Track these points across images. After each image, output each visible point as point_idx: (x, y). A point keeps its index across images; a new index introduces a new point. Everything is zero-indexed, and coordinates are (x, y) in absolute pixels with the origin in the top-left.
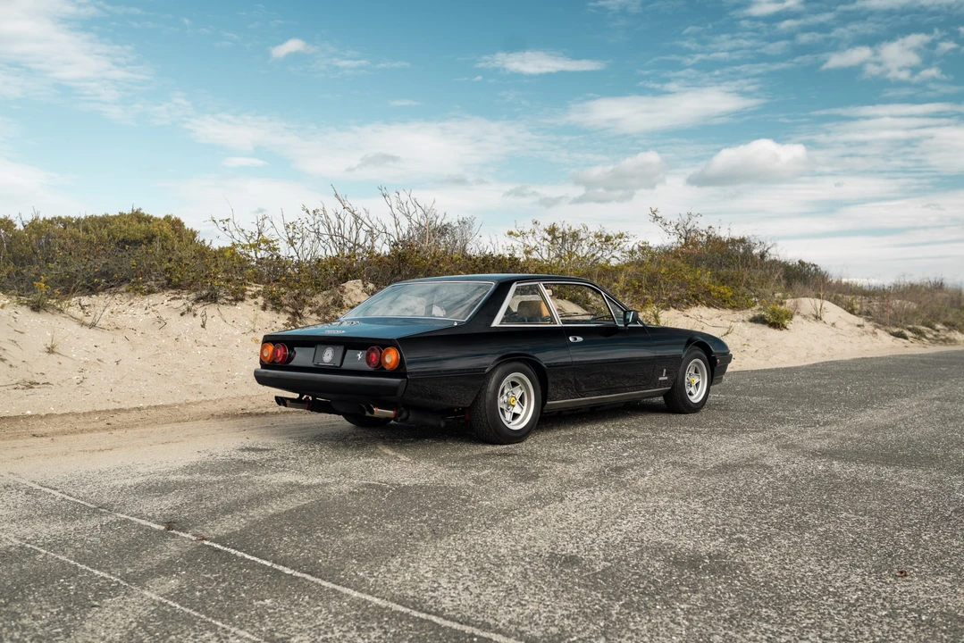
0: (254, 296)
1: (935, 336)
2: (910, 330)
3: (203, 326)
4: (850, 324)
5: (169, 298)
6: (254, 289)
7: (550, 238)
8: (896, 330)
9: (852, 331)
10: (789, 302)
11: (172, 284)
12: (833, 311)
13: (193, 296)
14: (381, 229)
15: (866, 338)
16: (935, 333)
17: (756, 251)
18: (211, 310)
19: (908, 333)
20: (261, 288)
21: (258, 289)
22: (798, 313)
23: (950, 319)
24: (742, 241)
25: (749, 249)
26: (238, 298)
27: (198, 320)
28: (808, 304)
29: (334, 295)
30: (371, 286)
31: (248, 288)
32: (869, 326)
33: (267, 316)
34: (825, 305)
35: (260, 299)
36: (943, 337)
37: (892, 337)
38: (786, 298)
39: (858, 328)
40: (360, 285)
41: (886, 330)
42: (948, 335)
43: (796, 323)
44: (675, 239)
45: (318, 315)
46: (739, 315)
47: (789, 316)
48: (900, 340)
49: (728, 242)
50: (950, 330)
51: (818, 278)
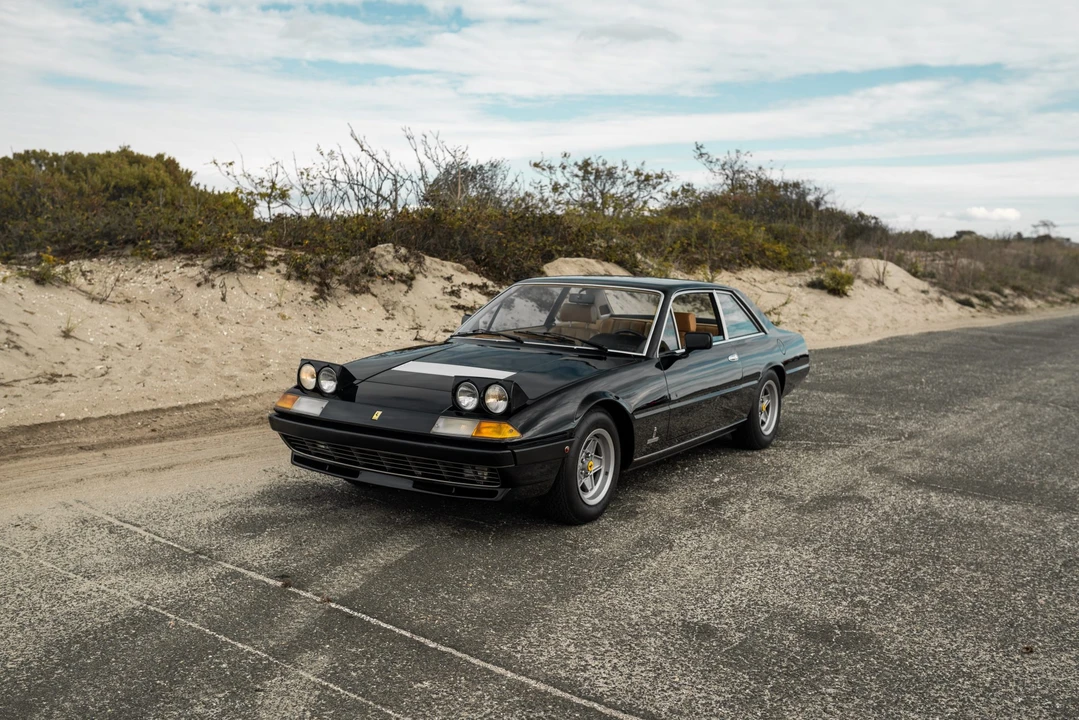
0: (275, 263)
1: (1003, 303)
2: (977, 296)
3: (223, 299)
4: (914, 290)
5: (181, 264)
6: (274, 253)
7: (581, 173)
8: (962, 297)
9: (916, 298)
10: (849, 262)
11: (184, 248)
12: (896, 275)
13: (208, 263)
14: (405, 177)
15: (931, 306)
16: (1003, 299)
17: (810, 198)
18: (231, 280)
19: (975, 300)
20: (282, 252)
21: (279, 253)
22: (859, 277)
23: (1019, 283)
24: (796, 185)
25: (803, 195)
26: (260, 266)
27: (217, 293)
28: (871, 266)
29: (363, 261)
30: (403, 251)
31: (267, 252)
32: (934, 293)
33: (292, 287)
34: (888, 268)
35: (283, 267)
36: (1011, 305)
37: (958, 305)
38: (846, 258)
39: (923, 295)
40: (391, 250)
41: (952, 297)
42: (1016, 302)
43: (857, 289)
44: (720, 179)
45: (348, 285)
46: (795, 278)
47: (850, 281)
48: (967, 308)
49: (780, 187)
50: (1019, 296)
51: (879, 232)
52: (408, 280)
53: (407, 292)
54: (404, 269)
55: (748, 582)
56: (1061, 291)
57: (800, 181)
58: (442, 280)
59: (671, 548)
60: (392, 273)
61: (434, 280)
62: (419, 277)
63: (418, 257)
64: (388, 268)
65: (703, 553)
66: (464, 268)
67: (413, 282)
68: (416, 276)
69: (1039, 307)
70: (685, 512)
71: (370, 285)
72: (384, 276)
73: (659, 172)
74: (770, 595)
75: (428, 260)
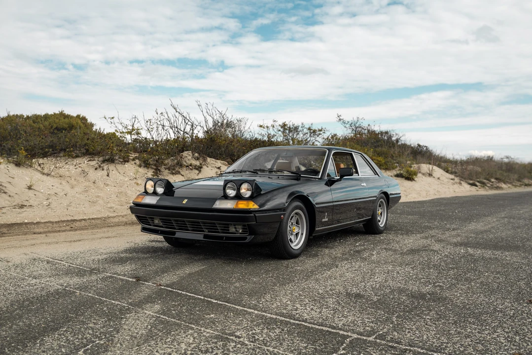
0: (133, 160)
1: (491, 185)
2: (478, 182)
3: (108, 175)
4: (447, 178)
5: (87, 160)
6: (133, 155)
7: (282, 129)
8: (471, 182)
9: (448, 182)
10: (415, 166)
11: (89, 153)
12: (438, 172)
13: (101, 159)
14: (197, 124)
15: (456, 186)
16: (491, 184)
17: (394, 139)
18: (111, 166)
19: (478, 184)
20: (137, 155)
21: (136, 155)
22: (420, 172)
23: (498, 176)
24: (387, 133)
25: (390, 137)
26: (126, 160)
27: (105, 172)
28: (425, 167)
29: (177, 159)
30: (196, 155)
31: (130, 155)
32: (457, 180)
33: (142, 170)
34: (433, 168)
35: (137, 161)
36: (495, 186)
37: (469, 186)
38: (413, 164)
39: (452, 181)
40: (191, 154)
41: (466, 182)
42: (498, 185)
43: (419, 178)
44: (350, 131)
45: (169, 170)
46: (389, 173)
47: (415, 174)
48: (474, 187)
49: (379, 133)
50: (499, 182)
51: (428, 154)
52: (199, 168)
53: (198, 174)
54: (197, 163)
55: (379, 278)
56: (519, 181)
57: (389, 131)
58: (216, 168)
59: (337, 267)
60: (191, 165)
61: (212, 168)
62: (204, 167)
63: (204, 158)
64: (189, 162)
65: (354, 269)
66: (226, 163)
67: (202, 169)
68: (203, 166)
69: (509, 187)
70: (343, 255)
71: (180, 170)
72: (187, 166)
73: (320, 129)
74: (390, 283)
75: (209, 159)
